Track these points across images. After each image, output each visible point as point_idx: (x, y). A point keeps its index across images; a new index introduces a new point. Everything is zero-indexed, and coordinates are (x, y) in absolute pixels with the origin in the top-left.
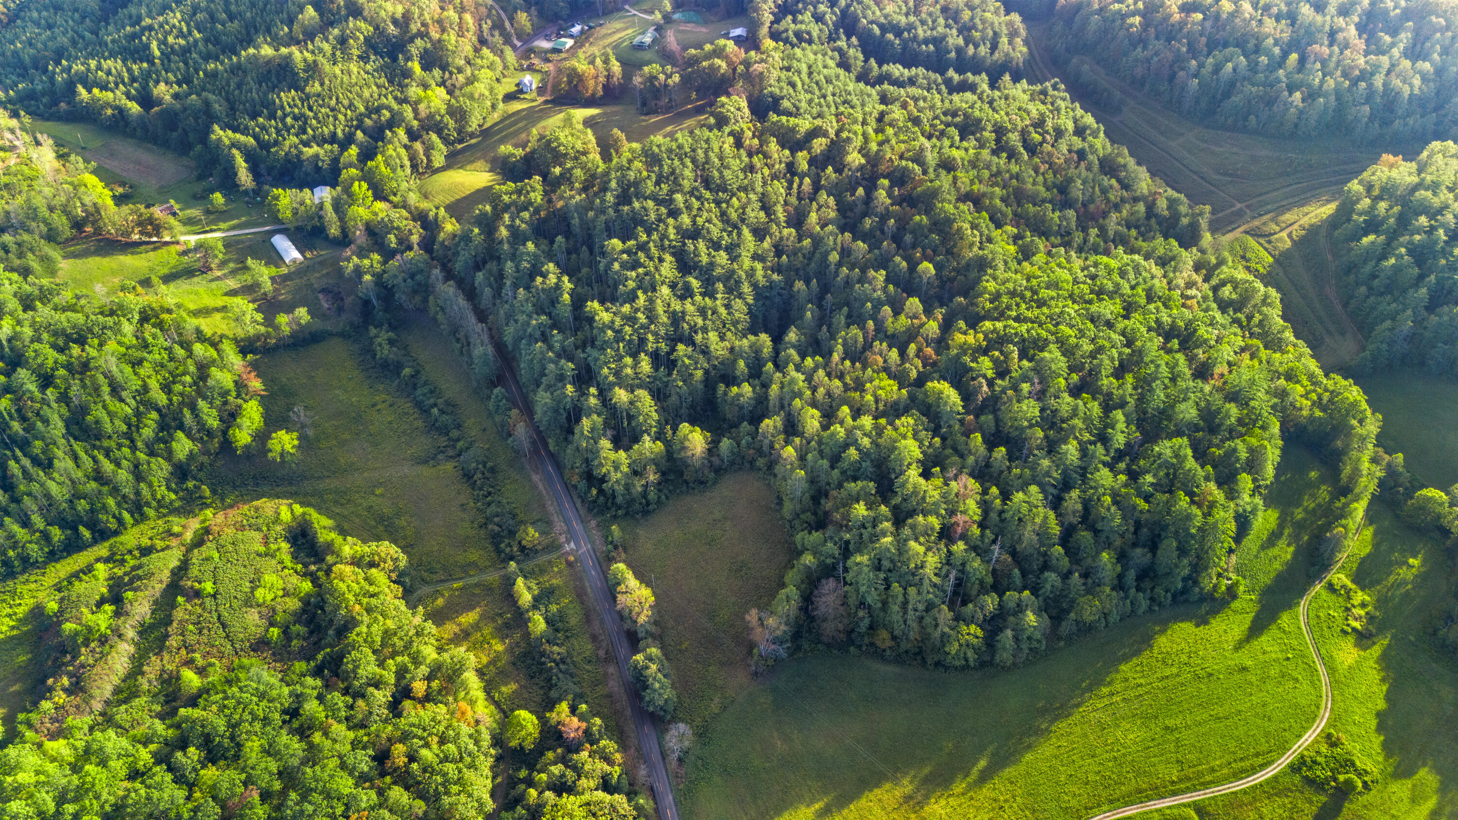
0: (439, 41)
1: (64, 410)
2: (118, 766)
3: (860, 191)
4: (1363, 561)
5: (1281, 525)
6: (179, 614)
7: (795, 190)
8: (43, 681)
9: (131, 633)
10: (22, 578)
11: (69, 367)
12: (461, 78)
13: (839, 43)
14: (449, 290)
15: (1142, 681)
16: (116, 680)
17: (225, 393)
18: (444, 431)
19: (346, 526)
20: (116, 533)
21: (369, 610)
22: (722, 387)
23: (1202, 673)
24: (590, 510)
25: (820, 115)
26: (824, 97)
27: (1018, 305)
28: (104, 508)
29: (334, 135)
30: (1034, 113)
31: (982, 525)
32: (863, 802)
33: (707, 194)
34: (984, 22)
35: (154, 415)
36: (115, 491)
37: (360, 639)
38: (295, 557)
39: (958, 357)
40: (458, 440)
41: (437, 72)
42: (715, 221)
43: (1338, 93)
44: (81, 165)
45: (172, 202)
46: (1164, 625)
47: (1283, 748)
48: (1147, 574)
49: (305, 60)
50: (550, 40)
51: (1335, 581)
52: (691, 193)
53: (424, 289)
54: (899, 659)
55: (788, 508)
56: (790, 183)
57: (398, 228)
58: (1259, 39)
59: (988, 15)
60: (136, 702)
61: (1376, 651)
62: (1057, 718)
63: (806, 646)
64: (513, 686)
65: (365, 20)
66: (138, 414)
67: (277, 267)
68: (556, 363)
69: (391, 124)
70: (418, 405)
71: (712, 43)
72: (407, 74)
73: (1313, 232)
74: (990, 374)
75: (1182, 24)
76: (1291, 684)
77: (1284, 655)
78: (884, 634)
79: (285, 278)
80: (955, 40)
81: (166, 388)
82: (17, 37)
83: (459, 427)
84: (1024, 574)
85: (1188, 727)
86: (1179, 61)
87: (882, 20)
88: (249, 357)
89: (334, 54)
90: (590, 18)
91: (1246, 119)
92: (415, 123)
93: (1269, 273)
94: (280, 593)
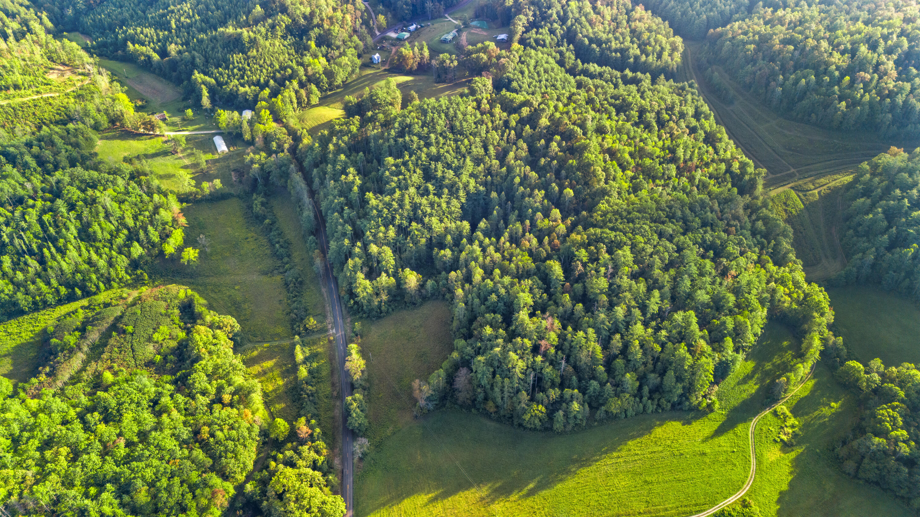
0: (329, 30)
1: (78, 224)
2: (57, 417)
3: (543, 141)
4: (801, 400)
5: (754, 372)
6: (112, 341)
7: (505, 138)
8: (37, 368)
9: (85, 349)
10: (42, 312)
11: (85, 201)
12: (337, 53)
13: (561, 48)
14: (297, 177)
15: (639, 452)
16: (73, 373)
17: (165, 224)
18: (280, 257)
19: (215, 305)
20: (95, 294)
21: (210, 353)
22: (436, 249)
23: (677, 453)
24: (349, 312)
25: (533, 94)
26: (540, 81)
27: (616, 220)
28: (90, 280)
29: (259, 81)
30: (669, 101)
31: (558, 348)
32: (457, 497)
33: (451, 136)
34: (656, 41)
35: (125, 232)
36: (97, 271)
37: (200, 368)
38: (181, 318)
39: (569, 247)
40: (287, 263)
41: (324, 49)
42: (451, 152)
43: (871, 103)
44: (119, 88)
45: (165, 112)
46: (663, 421)
47: (713, 503)
48: (657, 390)
49: (249, 37)
50: (396, 33)
51: (779, 410)
52: (441, 134)
53: (286, 175)
54: (499, 419)
55: (455, 324)
56: (503, 133)
57: (279, 139)
58: (827, 64)
59: (659, 36)
60: (79, 385)
61: (793, 455)
62: (582, 466)
63: (448, 405)
64: (283, 405)
65: (288, 15)
66: (118, 230)
67: (213, 154)
68: (343, 226)
69: (290, 78)
70: (270, 241)
71: (483, 43)
72: (307, 48)
73: (835, 191)
74: (585, 259)
75: (780, 51)
76: (730, 467)
77: (732, 449)
78: (490, 404)
79: (215, 161)
80: (635, 50)
81: (135, 218)
82: (103, 11)
83: (289, 256)
84: (580, 380)
85: (658, 483)
86: (773, 75)
87: (592, 35)
88: (184, 204)
89: (267, 34)
90: (423, 21)
91: (810, 115)
92: (304, 78)
93: (798, 215)
94: (167, 337)
